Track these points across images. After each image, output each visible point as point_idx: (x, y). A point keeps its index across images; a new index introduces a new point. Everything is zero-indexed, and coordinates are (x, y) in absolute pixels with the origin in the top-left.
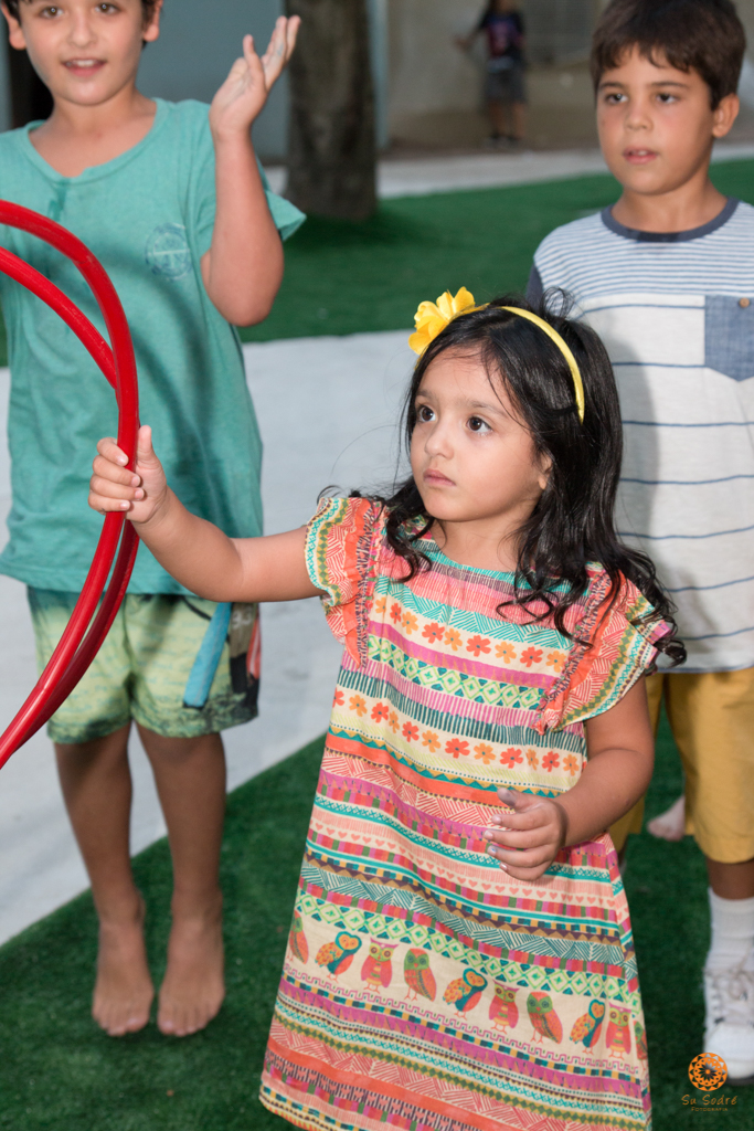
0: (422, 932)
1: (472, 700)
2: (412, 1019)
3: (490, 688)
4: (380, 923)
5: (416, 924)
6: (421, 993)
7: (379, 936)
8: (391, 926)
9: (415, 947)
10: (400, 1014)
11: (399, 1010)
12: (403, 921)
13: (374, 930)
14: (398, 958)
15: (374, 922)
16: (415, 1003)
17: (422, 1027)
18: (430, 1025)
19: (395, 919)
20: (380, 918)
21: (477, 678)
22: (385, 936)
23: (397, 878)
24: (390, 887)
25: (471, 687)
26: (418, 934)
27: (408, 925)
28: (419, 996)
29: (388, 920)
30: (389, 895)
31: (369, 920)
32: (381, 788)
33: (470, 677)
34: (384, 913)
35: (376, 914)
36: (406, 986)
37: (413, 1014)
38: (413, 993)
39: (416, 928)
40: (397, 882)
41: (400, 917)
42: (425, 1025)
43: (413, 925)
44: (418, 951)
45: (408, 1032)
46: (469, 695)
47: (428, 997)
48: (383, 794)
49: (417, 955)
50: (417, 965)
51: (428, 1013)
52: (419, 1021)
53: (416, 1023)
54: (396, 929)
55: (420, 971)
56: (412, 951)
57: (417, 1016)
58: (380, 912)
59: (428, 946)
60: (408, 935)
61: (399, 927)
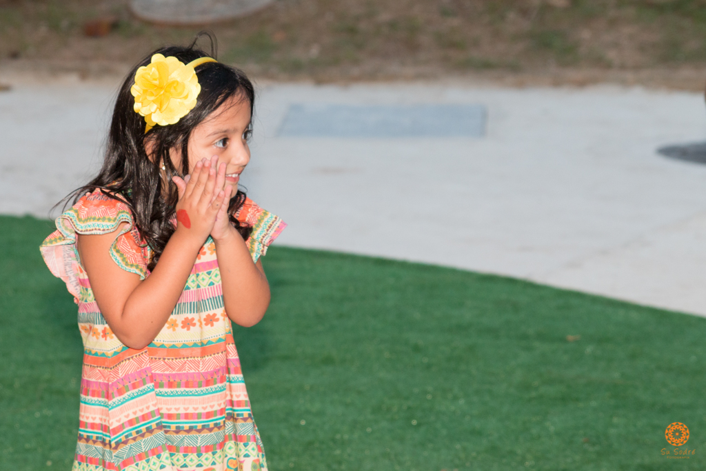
0: (208, 457)
1: (207, 287)
3: (215, 274)
4: (180, 458)
5: (204, 454)
7: (182, 467)
8: (188, 459)
9: (206, 467)
12: (195, 454)
13: (178, 463)
15: (176, 458)
19: (190, 454)
20: (180, 455)
21: (205, 272)
22: (185, 466)
23: (185, 429)
24: (181, 435)
25: (203, 279)
26: (206, 459)
27: (199, 455)
29: (185, 456)
30: (182, 440)
31: (173, 457)
32: (162, 375)
33: (200, 273)
34: (181, 452)
35: (177, 454)
39: (205, 455)
40: (186, 431)
41: (192, 452)
43: (202, 455)
46: (204, 285)
48: (165, 378)
54: (191, 460)
58: (179, 452)
59: (214, 463)
60: (200, 462)
61: (193, 458)
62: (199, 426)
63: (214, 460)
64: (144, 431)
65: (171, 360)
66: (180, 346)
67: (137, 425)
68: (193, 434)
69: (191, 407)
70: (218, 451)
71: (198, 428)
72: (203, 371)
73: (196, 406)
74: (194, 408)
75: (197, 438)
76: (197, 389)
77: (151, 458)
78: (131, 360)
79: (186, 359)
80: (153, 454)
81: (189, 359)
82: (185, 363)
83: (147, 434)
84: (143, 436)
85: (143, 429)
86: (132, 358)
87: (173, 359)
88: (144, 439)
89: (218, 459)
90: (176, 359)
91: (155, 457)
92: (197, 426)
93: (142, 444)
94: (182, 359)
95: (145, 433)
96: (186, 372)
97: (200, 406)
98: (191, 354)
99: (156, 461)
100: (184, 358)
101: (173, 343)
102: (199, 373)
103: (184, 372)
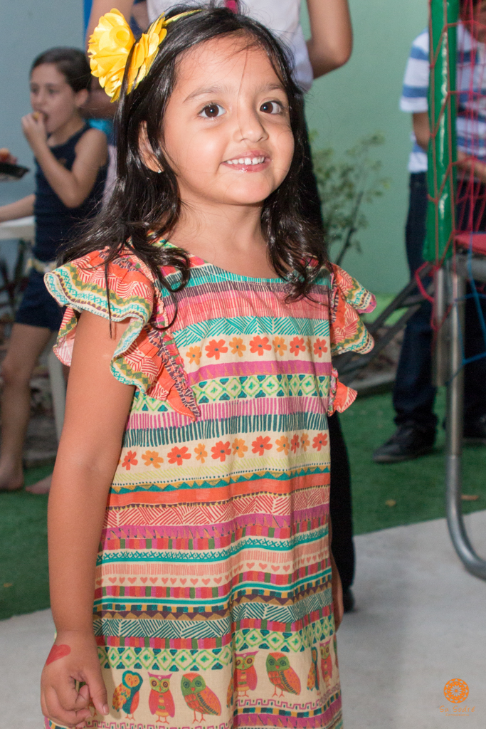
0: (278, 637)
2: (282, 712)
5: (271, 632)
6: (286, 690)
9: (274, 651)
10: (271, 710)
11: (269, 706)
12: (259, 630)
14: (260, 664)
16: (282, 699)
17: (294, 718)
18: (300, 715)
19: (251, 629)
26: (275, 640)
27: (264, 633)
28: (284, 693)
36: (272, 686)
37: (282, 708)
38: (279, 691)
39: (272, 635)
40: (248, 597)
41: (255, 627)
42: (296, 716)
43: (268, 633)
44: (277, 654)
45: (281, 724)
47: (294, 692)
49: (277, 658)
50: (278, 666)
51: (296, 706)
52: (289, 713)
53: (286, 716)
55: (282, 672)
56: (271, 654)
57: (286, 709)
59: (286, 649)
60: (265, 642)
61: (256, 635)
62: (267, 592)
63: (285, 644)
64: (128, 609)
65: (238, 498)
66: (250, 477)
67: (119, 597)
68: (258, 602)
69: (257, 563)
70: (294, 633)
71: (265, 594)
72: (277, 514)
73: (263, 563)
74: (260, 565)
75: (263, 608)
76: (267, 539)
77: (126, 648)
78: (136, 508)
79: (255, 496)
80: (132, 645)
81: (259, 495)
82: (254, 500)
83: (130, 614)
84: (124, 614)
85: (128, 606)
86: (138, 505)
87: (240, 497)
88: (124, 620)
89: (292, 644)
90: (244, 496)
91: (133, 648)
92: (263, 591)
93: (120, 625)
94: (251, 496)
95: (128, 612)
96: (253, 513)
97: (269, 564)
98: (262, 488)
99: (131, 655)
100: (253, 494)
101: (240, 474)
102: (270, 517)
103: (251, 513)
